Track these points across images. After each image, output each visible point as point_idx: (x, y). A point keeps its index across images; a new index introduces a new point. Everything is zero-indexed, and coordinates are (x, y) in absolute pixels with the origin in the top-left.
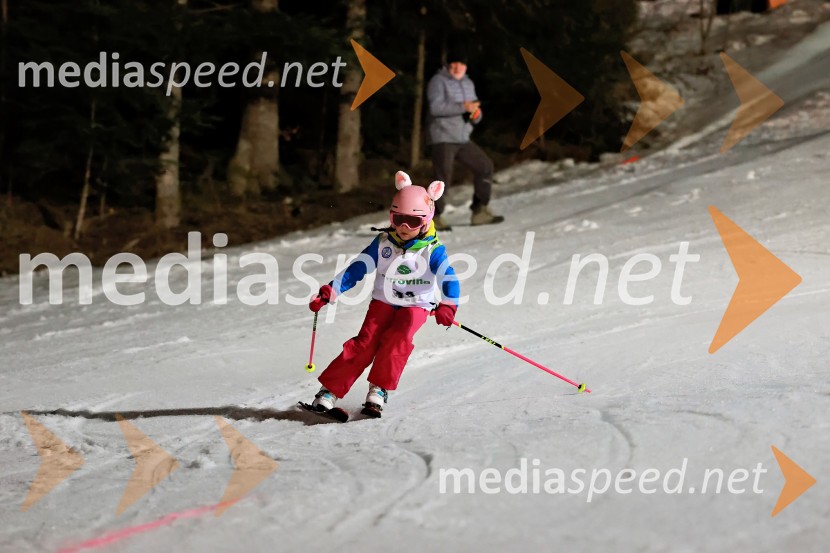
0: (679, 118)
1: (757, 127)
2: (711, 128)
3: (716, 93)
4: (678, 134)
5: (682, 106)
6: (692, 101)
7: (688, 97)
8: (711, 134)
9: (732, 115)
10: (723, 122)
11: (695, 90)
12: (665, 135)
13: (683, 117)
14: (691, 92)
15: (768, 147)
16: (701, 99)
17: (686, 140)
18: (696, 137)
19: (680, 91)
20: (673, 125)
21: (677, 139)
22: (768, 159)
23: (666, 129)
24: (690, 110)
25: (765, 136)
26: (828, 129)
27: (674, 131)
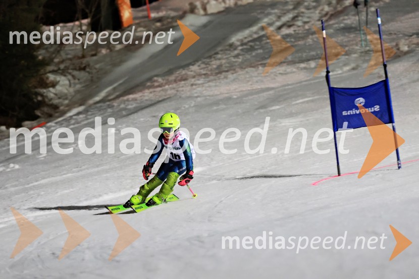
0: (70, 98)
1: (118, 101)
2: (91, 102)
3: (92, 80)
4: (70, 107)
5: (72, 90)
6: (78, 86)
7: (75, 84)
8: (91, 106)
9: (103, 94)
10: (97, 99)
11: (79, 80)
12: (62, 108)
13: (73, 97)
14: (77, 81)
15: (124, 113)
16: (83, 85)
17: (74, 111)
18: (81, 109)
19: (69, 81)
20: (66, 102)
21: (69, 110)
22: (125, 120)
23: (62, 105)
24: (77, 92)
25: (122, 106)
26: (160, 99)
27: (67, 105)
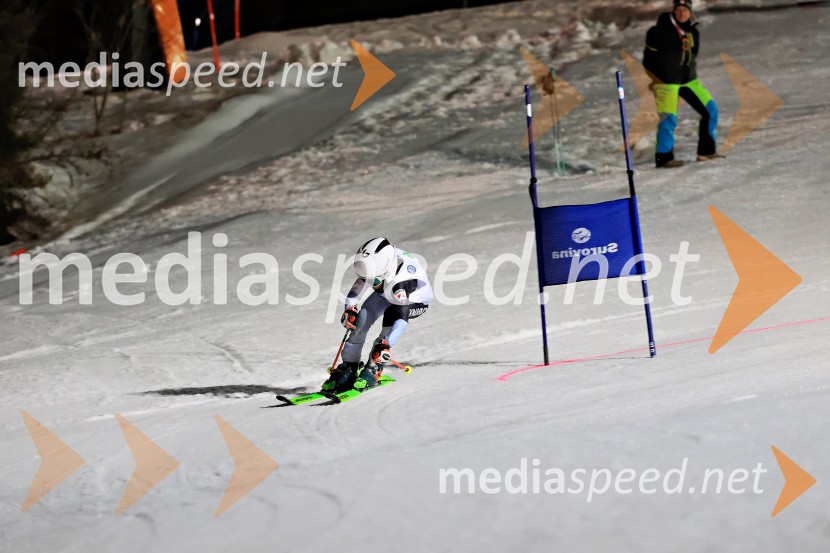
0: (70, 206)
1: (155, 215)
2: (106, 216)
3: (110, 177)
4: (70, 223)
5: (74, 193)
6: (86, 187)
7: (81, 183)
8: (106, 223)
9: (130, 202)
10: (119, 210)
11: (87, 174)
12: (55, 224)
13: (76, 205)
14: (83, 177)
15: (166, 237)
16: (95, 185)
17: (78, 230)
18: (89, 227)
19: (71, 177)
20: (64, 213)
21: (69, 229)
22: (166, 249)
23: (56, 219)
24: (84, 196)
25: (164, 225)
26: (232, 216)
27: (65, 220)
